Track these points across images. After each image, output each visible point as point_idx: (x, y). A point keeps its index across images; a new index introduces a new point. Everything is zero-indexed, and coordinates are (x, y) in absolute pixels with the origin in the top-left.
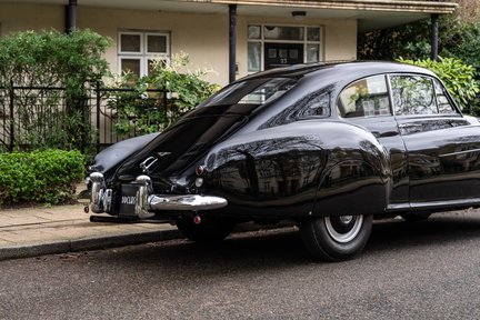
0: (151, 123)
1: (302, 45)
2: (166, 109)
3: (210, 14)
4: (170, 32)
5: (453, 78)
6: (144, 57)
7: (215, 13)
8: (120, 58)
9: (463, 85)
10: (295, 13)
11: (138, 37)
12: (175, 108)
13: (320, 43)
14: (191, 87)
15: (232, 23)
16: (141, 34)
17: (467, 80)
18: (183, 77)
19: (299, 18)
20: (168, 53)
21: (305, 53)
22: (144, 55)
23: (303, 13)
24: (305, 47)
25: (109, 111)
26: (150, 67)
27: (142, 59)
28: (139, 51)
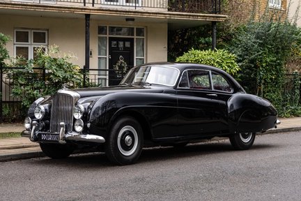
0: (35, 89)
1: (133, 39)
2: (44, 80)
3: (74, 18)
4: (48, 30)
5: (223, 62)
6: (31, 46)
7: (77, 18)
8: (15, 46)
10: (128, 19)
11: (28, 32)
12: (50, 79)
13: (145, 37)
14: (60, 66)
15: (87, 26)
16: (29, 31)
17: (232, 63)
18: (55, 60)
19: (131, 22)
20: (46, 44)
21: (135, 44)
22: (31, 44)
23: (133, 19)
24: (135, 40)
25: (8, 80)
26: (35, 54)
27: (29, 46)
28: (28, 42)
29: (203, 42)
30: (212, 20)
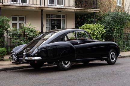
0: (21, 41)
1: (61, 19)
2: (25, 37)
4: (25, 16)
5: (98, 29)
7: (37, 11)
8: (12, 23)
9: (101, 31)
10: (59, 11)
11: (17, 17)
12: (27, 37)
13: (65, 19)
14: (31, 31)
15: (42, 14)
16: (18, 17)
17: (102, 29)
18: (29, 28)
19: (60, 13)
20: (25, 22)
21: (61, 22)
22: (18, 22)
23: (61, 11)
24: (61, 20)
25: (10, 37)
26: (20, 26)
27: (18, 23)
28: (17, 21)
29: (90, 20)
30: (94, 11)
